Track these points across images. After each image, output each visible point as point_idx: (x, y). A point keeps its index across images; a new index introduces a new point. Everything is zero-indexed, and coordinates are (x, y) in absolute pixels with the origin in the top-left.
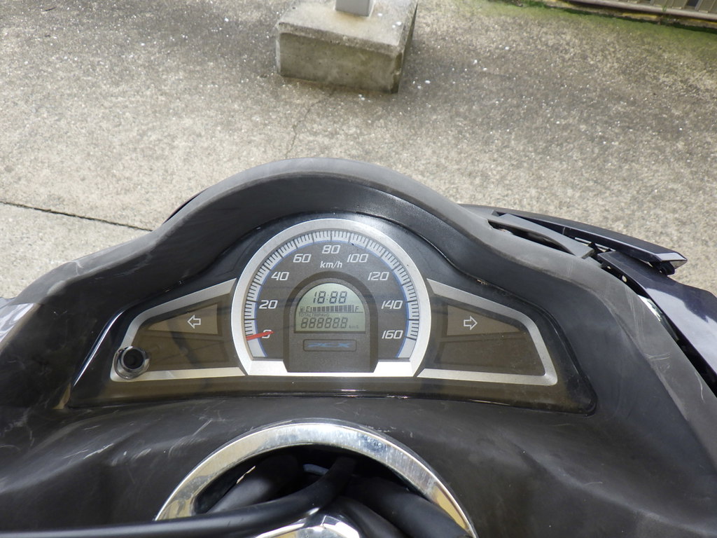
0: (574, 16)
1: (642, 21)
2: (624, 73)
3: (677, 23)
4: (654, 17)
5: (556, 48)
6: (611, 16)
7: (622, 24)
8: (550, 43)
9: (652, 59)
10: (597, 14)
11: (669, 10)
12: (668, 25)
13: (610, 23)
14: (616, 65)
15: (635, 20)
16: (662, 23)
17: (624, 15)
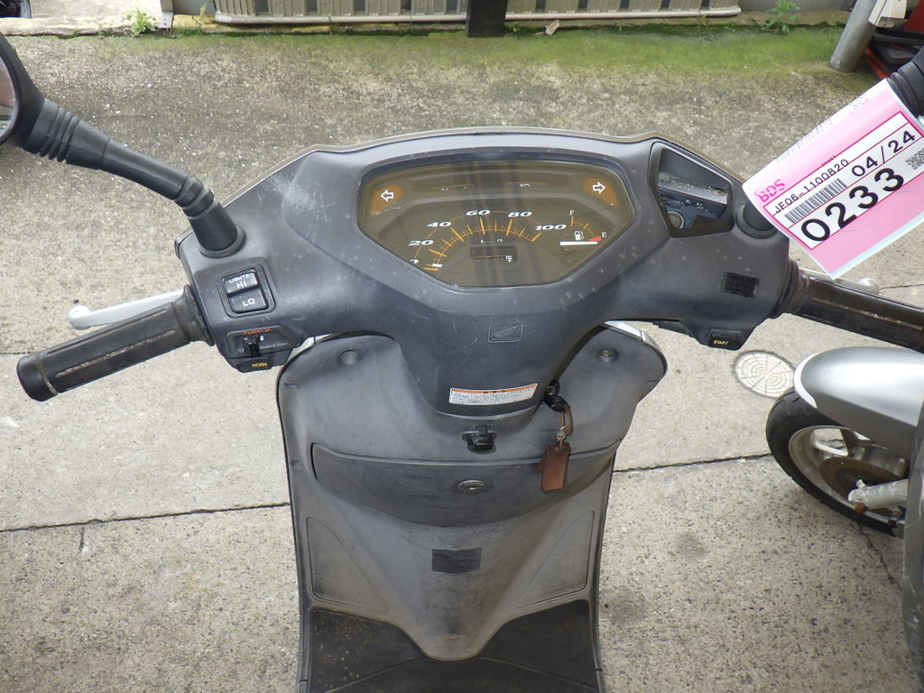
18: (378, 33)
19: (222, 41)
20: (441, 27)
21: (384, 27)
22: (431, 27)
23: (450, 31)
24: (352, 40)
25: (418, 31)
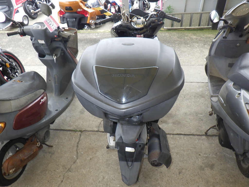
0: (168, 31)
1: (181, 30)
2: (178, 38)
3: (188, 29)
4: (184, 29)
5: (165, 36)
6: (175, 30)
7: (177, 31)
8: (164, 35)
9: (183, 35)
10: (172, 30)
11: (186, 28)
12: (186, 30)
13: (175, 31)
14: (176, 37)
15: (180, 30)
16: (185, 30)
17: (178, 30)
18: (194, 30)
19: (165, 31)
20: (206, 29)
21: (195, 29)
22: (204, 29)
23: (208, 29)
24: (189, 31)
25: (202, 29)
